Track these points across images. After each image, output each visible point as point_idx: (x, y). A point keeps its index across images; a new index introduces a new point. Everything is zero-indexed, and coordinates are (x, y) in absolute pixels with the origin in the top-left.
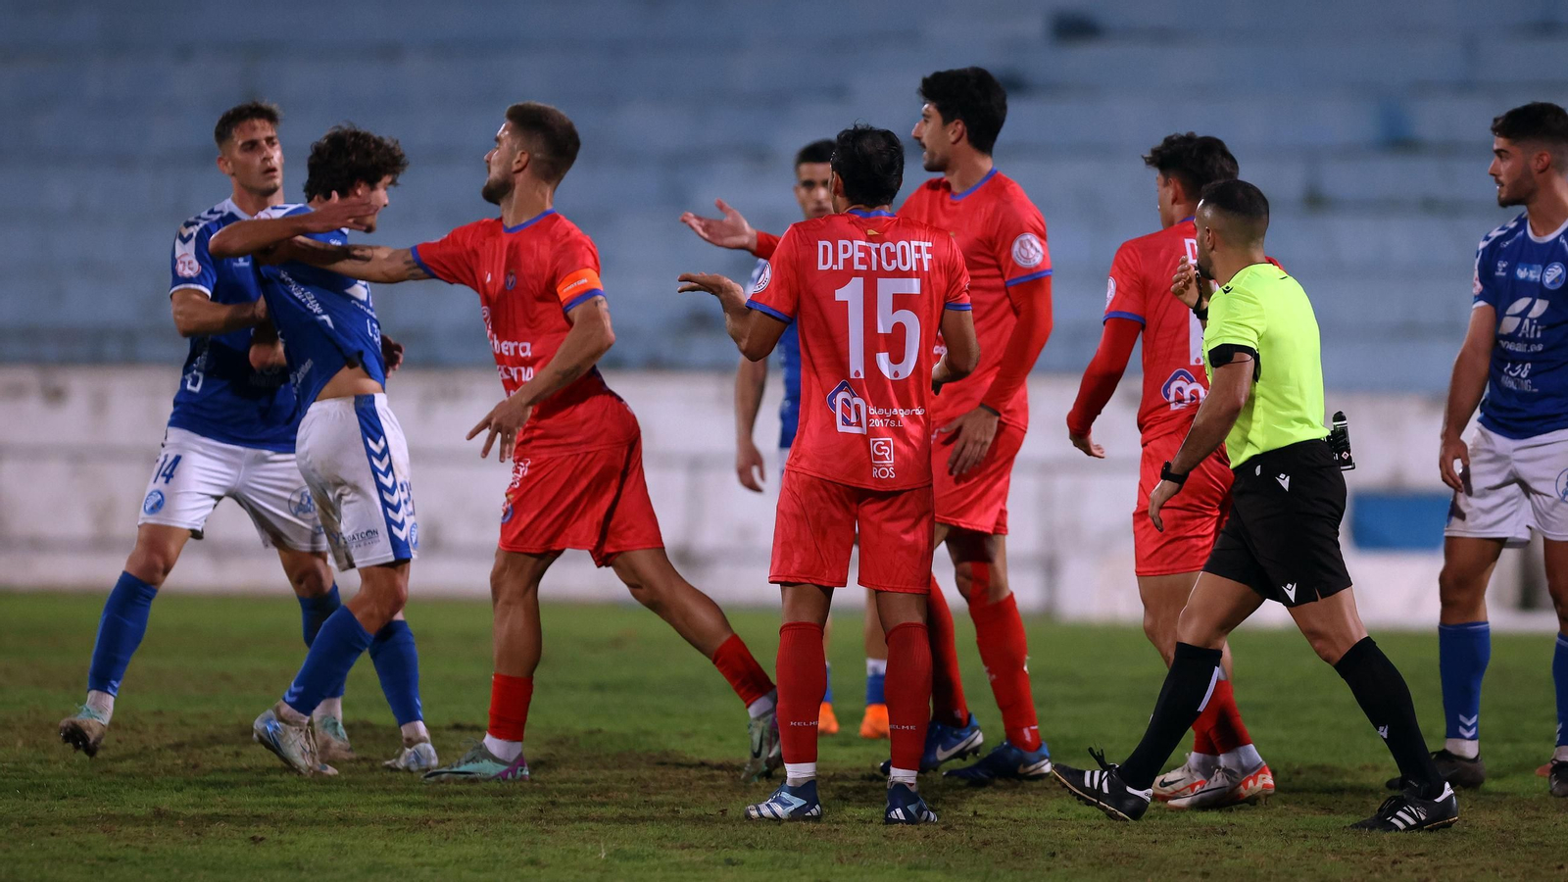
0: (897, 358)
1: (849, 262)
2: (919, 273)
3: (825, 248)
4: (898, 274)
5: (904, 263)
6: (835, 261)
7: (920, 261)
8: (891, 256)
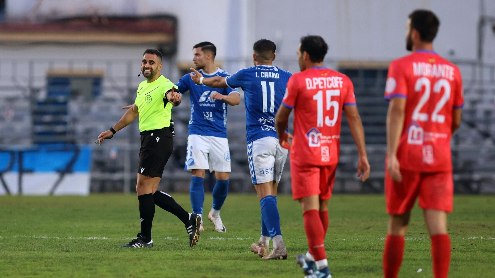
0: (331, 118)
1: (317, 86)
2: (339, 88)
3: (309, 82)
4: (333, 88)
5: (334, 84)
6: (313, 86)
7: (339, 84)
8: (330, 82)
